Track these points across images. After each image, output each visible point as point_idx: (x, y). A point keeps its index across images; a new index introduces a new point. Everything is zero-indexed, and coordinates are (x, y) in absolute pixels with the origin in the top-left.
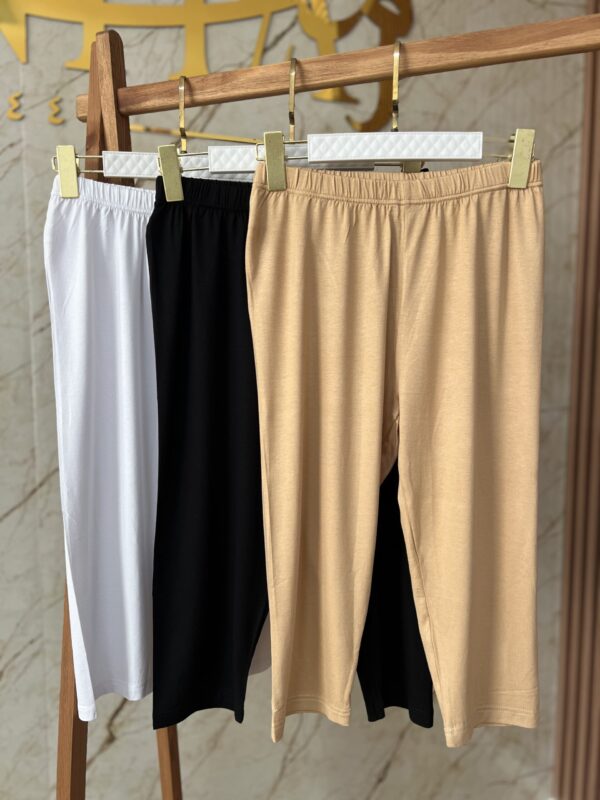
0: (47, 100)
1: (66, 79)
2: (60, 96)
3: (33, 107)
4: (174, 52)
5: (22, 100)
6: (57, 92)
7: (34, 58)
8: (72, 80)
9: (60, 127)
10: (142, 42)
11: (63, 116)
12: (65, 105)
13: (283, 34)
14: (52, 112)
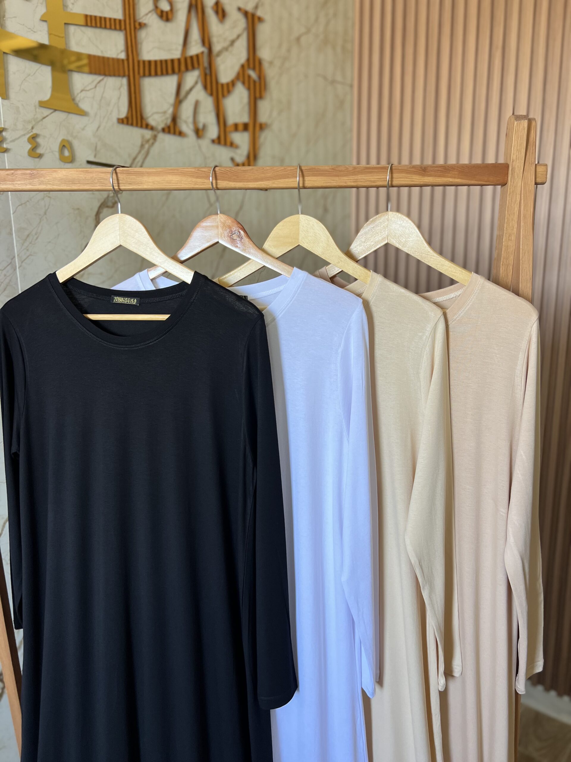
0: (24, 135)
1: (39, 117)
2: (35, 131)
3: (13, 141)
4: (119, 98)
5: (4, 134)
6: (32, 128)
7: (12, 94)
8: (44, 118)
9: (37, 160)
10: (96, 87)
11: (39, 151)
12: (39, 140)
13: (191, 89)
14: (29, 146)
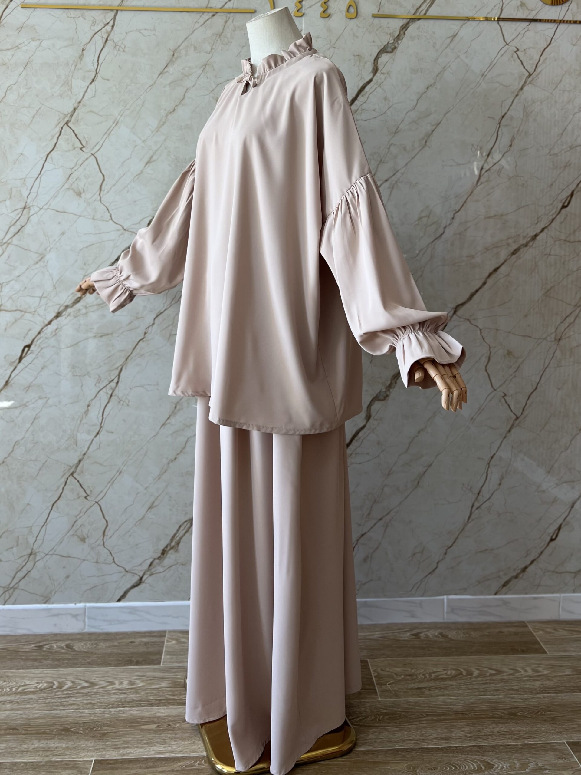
0: (319, 2)
3: (310, 7)
5: (304, 3)
9: (327, 19)
11: (329, 11)
12: (330, 4)
14: (322, 9)
